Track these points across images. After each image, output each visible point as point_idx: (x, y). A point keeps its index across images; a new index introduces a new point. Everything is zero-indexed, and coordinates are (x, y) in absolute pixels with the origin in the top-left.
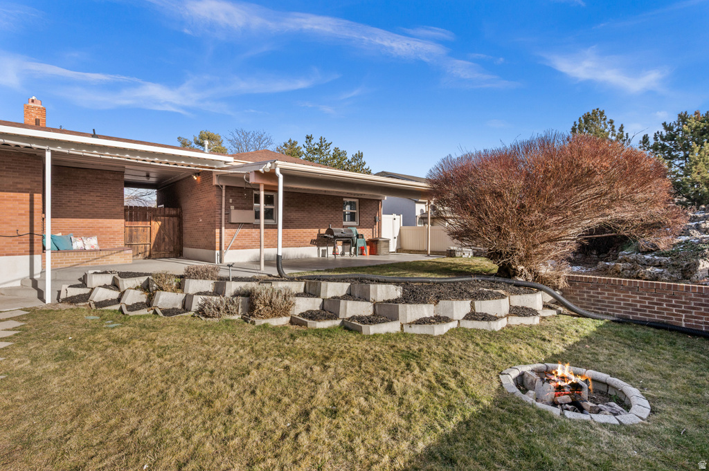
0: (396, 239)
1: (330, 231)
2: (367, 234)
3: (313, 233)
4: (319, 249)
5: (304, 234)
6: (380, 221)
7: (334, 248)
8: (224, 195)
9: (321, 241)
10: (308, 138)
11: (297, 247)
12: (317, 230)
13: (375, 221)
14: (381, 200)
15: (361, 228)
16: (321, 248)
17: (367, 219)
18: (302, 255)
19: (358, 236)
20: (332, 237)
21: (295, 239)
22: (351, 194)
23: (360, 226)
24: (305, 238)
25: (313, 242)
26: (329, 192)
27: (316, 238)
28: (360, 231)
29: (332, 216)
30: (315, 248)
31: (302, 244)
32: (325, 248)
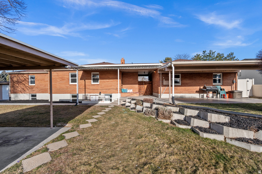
0: (249, 91)
1: (205, 88)
2: (227, 89)
3: (198, 88)
4: (200, 95)
5: (193, 89)
6: (236, 83)
7: (207, 95)
8: (161, 76)
9: (201, 91)
10: (204, 52)
11: (189, 93)
13: (233, 83)
14: (237, 73)
15: (224, 86)
16: (201, 94)
17: (228, 82)
18: (192, 97)
19: (221, 90)
20: (206, 90)
21: (188, 90)
22: (217, 71)
23: (223, 85)
24: (193, 90)
25: (197, 92)
26: (205, 71)
27: (198, 90)
28: (222, 87)
29: (207, 81)
30: (198, 94)
31: (192, 92)
32: (203, 94)
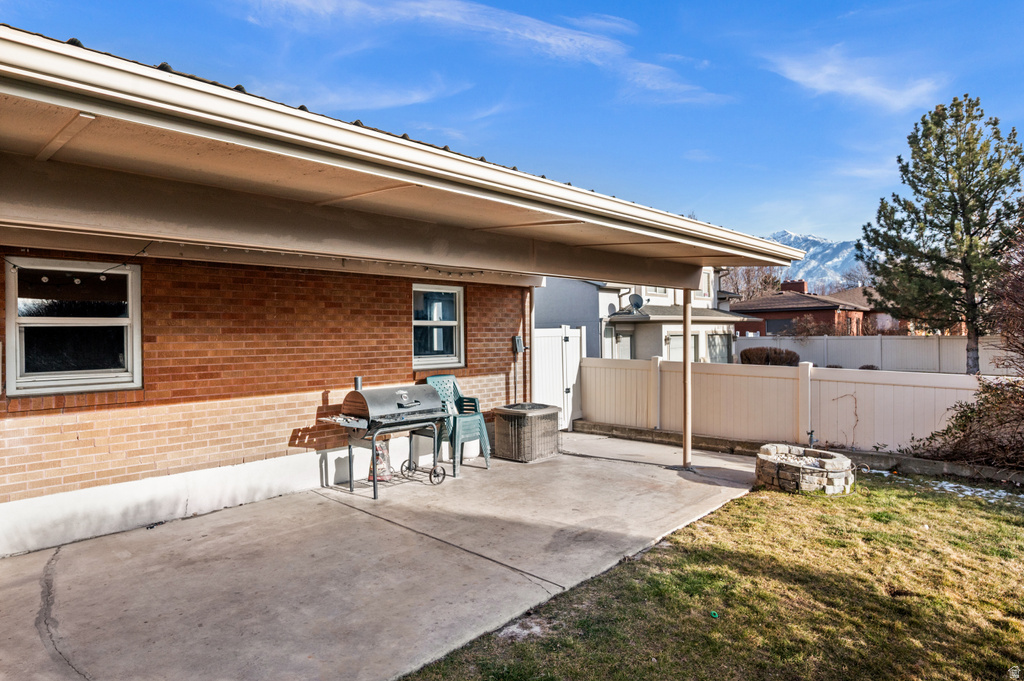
0: (571, 395)
1: (356, 406)
2: (488, 391)
3: (303, 407)
4: (324, 459)
5: (265, 415)
6: (529, 349)
7: (375, 458)
9: (321, 435)
11: (234, 462)
12: (316, 396)
13: (514, 351)
14: (529, 289)
15: (471, 375)
16: (333, 455)
17: (492, 346)
18: (253, 491)
19: (461, 403)
20: (363, 424)
21: (221, 435)
22: (438, 269)
23: (468, 370)
24: (268, 429)
25: (297, 439)
26: (358, 261)
27: (311, 423)
28: (468, 387)
29: (374, 342)
30: (312, 456)
31: (254, 450)
32: (343, 453)
